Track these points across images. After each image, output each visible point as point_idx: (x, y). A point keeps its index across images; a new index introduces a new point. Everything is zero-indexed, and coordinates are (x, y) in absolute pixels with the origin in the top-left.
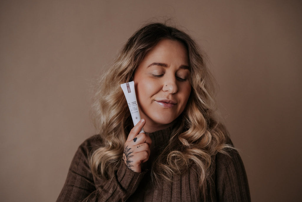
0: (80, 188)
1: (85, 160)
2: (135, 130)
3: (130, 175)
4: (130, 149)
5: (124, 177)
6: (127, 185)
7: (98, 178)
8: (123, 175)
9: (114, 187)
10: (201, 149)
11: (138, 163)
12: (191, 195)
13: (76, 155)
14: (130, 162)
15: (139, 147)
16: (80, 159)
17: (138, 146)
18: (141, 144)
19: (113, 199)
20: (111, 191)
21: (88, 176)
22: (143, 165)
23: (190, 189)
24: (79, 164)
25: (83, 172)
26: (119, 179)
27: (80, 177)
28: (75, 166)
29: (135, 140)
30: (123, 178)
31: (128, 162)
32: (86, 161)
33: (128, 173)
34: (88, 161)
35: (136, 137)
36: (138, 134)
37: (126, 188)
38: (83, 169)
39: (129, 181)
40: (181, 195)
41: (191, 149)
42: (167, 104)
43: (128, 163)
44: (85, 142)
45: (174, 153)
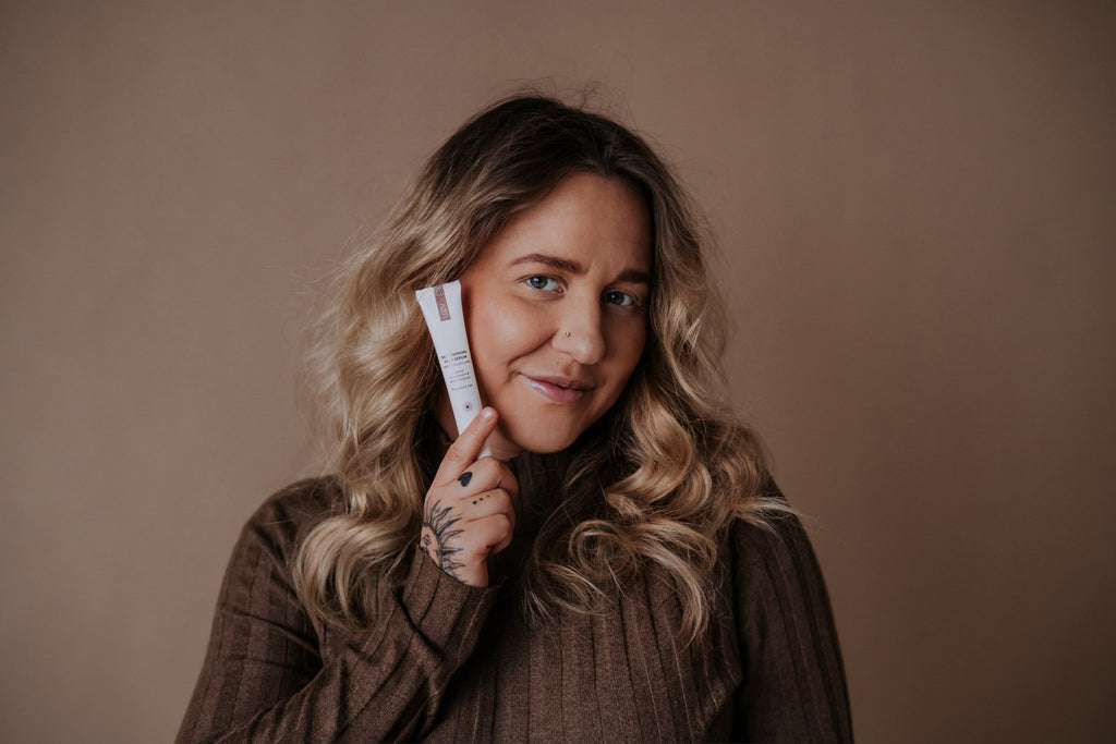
0: (268, 662)
1: (275, 568)
2: (462, 447)
3: (452, 596)
4: (450, 509)
5: (434, 607)
6: (446, 631)
7: (332, 622)
8: (428, 599)
9: (398, 644)
10: (681, 520)
11: (479, 554)
12: (659, 651)
13: (237, 555)
14: (451, 552)
15: (479, 502)
16: (255, 565)
17: (476, 498)
18: (486, 494)
19: (398, 682)
20: (390, 657)
21: (291, 622)
22: (494, 560)
23: (656, 634)
24: (253, 583)
25: (274, 607)
26: (416, 612)
27: (266, 624)
28: (242, 590)
29: (465, 479)
30: (428, 609)
31: (445, 552)
32: (280, 569)
33: (444, 592)
34: (289, 573)
35: (467, 471)
36: (474, 459)
37: (441, 643)
38: (271, 597)
39: (451, 618)
40: (627, 653)
41: (648, 521)
42: (561, 392)
43: (447, 557)
44: (264, 506)
45: (593, 528)
